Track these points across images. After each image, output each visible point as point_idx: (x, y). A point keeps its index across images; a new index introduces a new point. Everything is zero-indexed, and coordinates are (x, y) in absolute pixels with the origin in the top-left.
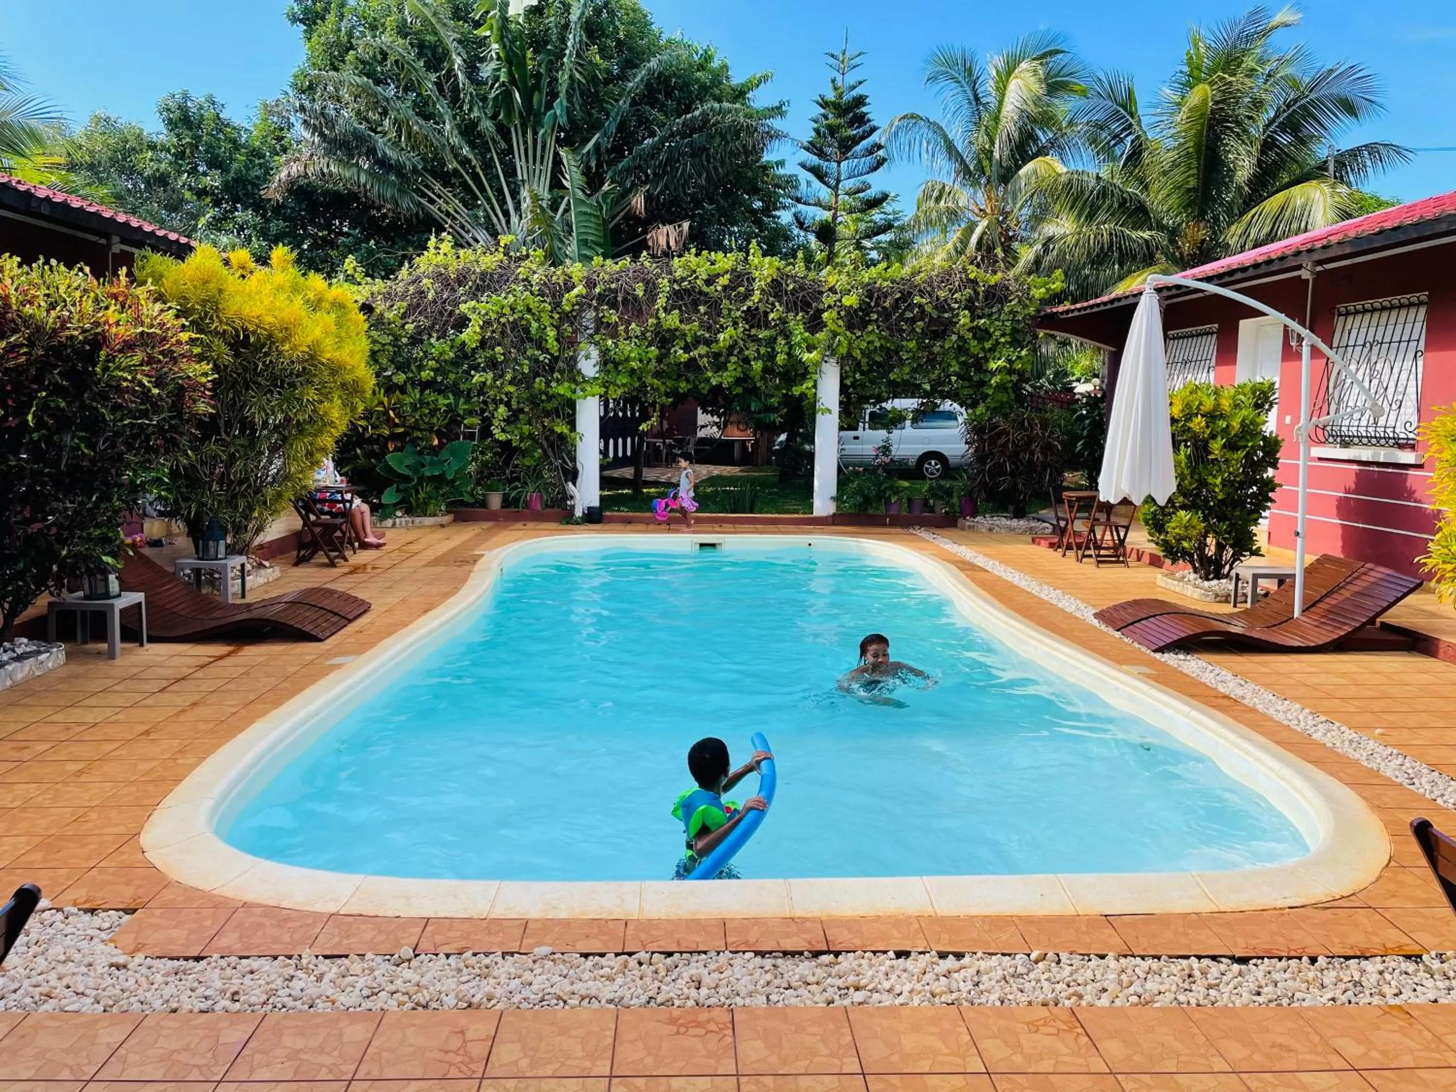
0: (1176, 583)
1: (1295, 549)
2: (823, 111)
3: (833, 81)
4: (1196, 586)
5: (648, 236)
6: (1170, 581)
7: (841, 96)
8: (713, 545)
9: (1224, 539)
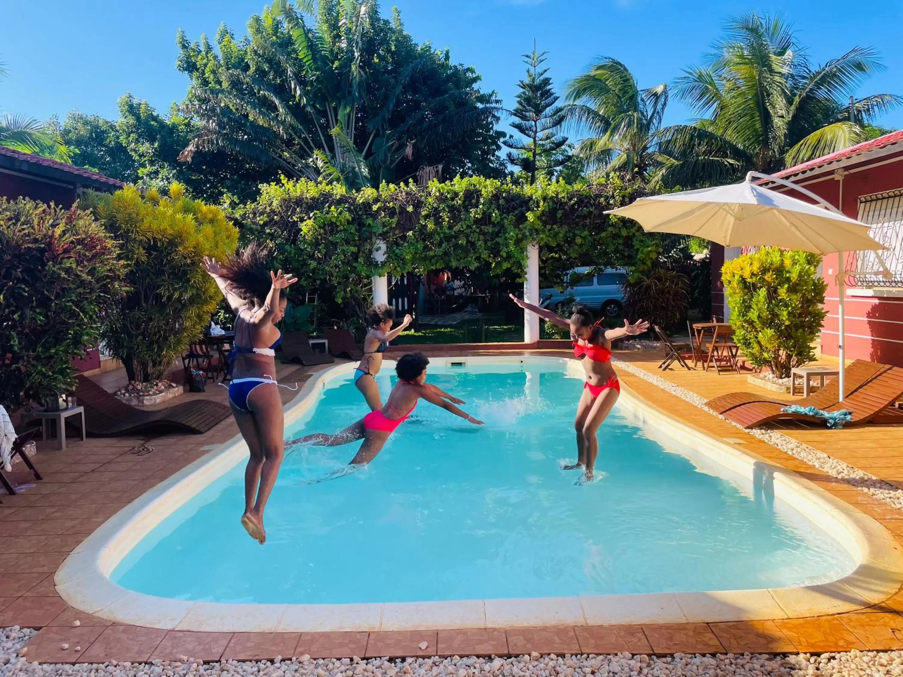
0: (760, 381)
1: (838, 356)
2: (522, 90)
3: (528, 71)
4: (774, 383)
5: (417, 174)
6: (756, 379)
7: (533, 80)
8: (460, 364)
9: (791, 351)
